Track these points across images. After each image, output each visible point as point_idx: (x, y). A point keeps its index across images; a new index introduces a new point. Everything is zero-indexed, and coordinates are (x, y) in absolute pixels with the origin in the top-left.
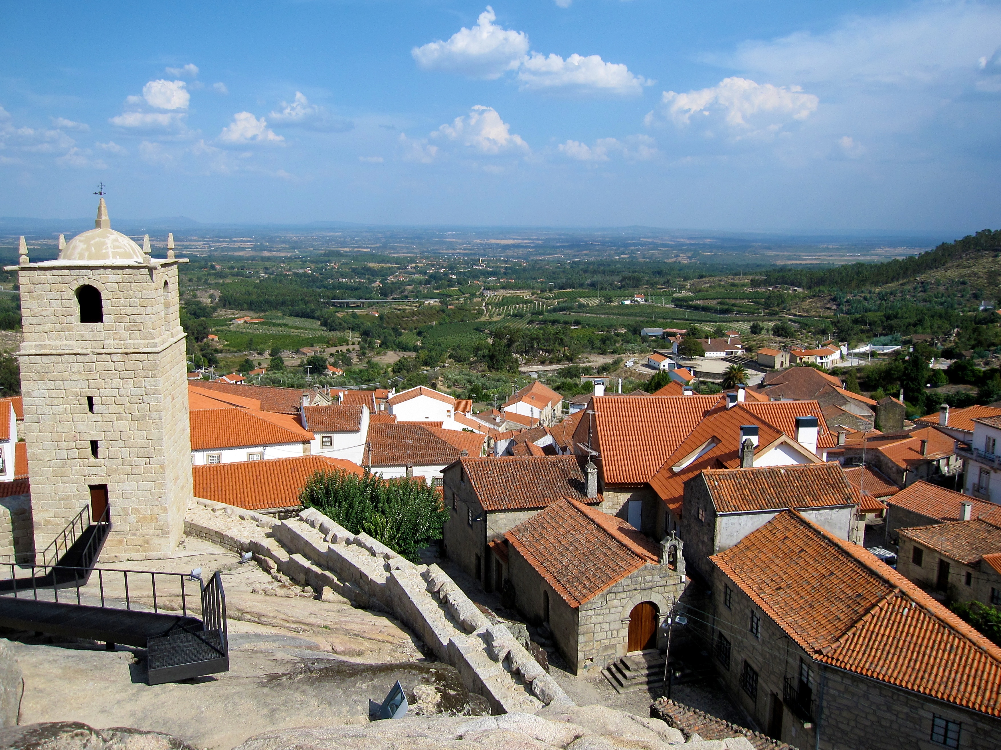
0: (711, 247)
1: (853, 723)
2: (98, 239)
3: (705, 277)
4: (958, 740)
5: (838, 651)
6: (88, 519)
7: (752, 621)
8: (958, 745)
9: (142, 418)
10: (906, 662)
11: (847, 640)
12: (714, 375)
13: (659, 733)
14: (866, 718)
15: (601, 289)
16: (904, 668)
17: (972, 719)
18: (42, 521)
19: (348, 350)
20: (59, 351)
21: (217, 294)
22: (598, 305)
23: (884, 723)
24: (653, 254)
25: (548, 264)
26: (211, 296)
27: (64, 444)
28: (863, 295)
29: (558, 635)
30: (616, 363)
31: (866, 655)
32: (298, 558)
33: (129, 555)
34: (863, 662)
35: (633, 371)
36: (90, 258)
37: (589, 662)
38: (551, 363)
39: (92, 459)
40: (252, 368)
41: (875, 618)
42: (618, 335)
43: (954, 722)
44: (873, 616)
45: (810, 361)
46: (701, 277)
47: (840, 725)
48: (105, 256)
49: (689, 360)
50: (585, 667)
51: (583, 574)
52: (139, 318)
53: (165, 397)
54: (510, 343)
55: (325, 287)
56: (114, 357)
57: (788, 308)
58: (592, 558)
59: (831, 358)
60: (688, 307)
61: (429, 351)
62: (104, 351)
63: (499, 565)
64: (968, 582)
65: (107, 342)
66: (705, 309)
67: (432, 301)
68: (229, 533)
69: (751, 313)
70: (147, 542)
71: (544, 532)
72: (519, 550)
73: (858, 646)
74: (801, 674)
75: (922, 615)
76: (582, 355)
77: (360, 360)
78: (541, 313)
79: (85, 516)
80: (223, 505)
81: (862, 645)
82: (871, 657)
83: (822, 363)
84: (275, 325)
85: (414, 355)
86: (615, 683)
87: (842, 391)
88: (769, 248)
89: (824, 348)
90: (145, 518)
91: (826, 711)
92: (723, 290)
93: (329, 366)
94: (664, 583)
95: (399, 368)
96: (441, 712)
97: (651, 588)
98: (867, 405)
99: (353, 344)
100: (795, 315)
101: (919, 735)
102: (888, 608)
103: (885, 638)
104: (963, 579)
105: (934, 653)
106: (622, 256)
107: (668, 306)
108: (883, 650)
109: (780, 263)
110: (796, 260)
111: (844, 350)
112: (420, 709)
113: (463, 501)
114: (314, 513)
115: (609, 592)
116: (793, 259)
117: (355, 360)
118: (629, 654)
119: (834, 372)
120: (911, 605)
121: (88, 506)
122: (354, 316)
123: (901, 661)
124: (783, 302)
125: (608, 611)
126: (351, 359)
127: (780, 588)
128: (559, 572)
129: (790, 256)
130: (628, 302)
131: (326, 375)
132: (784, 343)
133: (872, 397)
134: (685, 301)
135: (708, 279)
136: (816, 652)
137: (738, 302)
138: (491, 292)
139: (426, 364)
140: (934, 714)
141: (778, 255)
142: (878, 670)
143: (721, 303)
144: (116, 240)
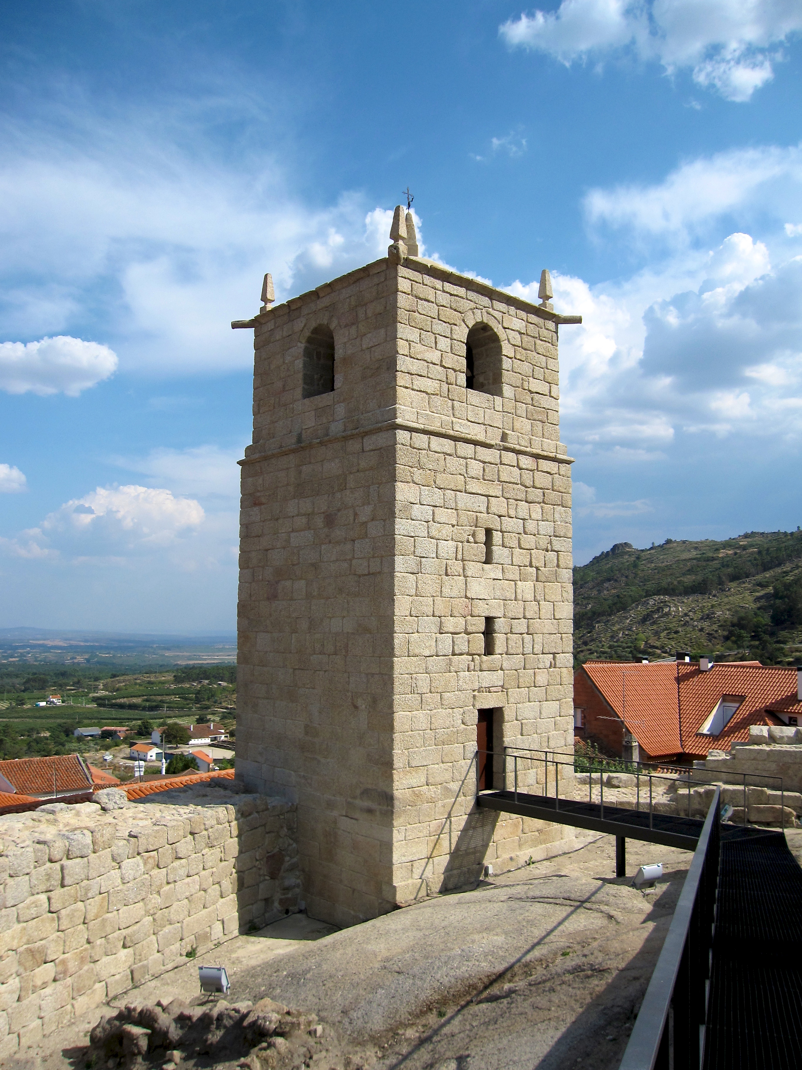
0: (107, 648)
3: (117, 676)
22: (7, 709)
24: (46, 657)
27: (450, 624)
35: (117, 765)
42: (44, 739)
46: (114, 676)
49: (176, 748)
57: (219, 702)
60: (113, 706)
66: (132, 707)
69: (183, 708)
88: (168, 649)
92: (142, 688)
100: (227, 708)
106: (11, 659)
107: (90, 706)
109: (183, 663)
110: (197, 659)
116: (193, 659)
129: (190, 656)
130: (43, 704)
134: (109, 700)
135: (121, 678)
137: (167, 698)
141: (178, 656)
143: (147, 700)
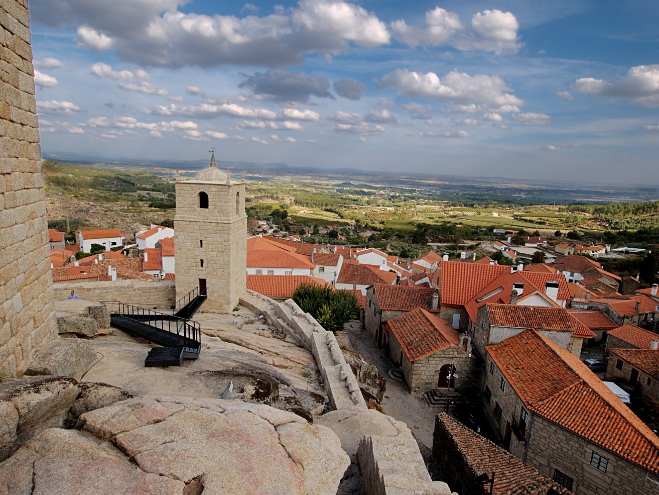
1: (547, 446)
2: (209, 172)
3: (533, 205)
4: (606, 468)
5: (542, 407)
6: (197, 293)
7: (502, 383)
8: (606, 470)
9: (222, 251)
10: (580, 420)
11: (548, 402)
12: (529, 256)
13: (397, 429)
14: (554, 445)
15: (475, 208)
16: (579, 423)
17: (615, 458)
18: (179, 292)
19: (349, 228)
20: (190, 220)
21: (293, 199)
22: (473, 216)
23: (564, 450)
25: (450, 194)
26: (291, 200)
27: (190, 260)
28: (626, 220)
29: (405, 373)
30: (477, 245)
31: (557, 412)
32: (280, 320)
33: (213, 310)
34: (555, 415)
35: (484, 250)
36: (205, 180)
37: (417, 389)
38: (444, 242)
39: (201, 268)
40: (305, 233)
41: (566, 393)
42: (481, 231)
43: (605, 458)
44: (565, 392)
45: (586, 253)
46: (531, 205)
47: (540, 446)
48: (212, 180)
49: (516, 246)
50: (415, 391)
51: (419, 346)
52: (223, 208)
53: (233, 243)
54: (425, 230)
55: (342, 199)
56: (212, 224)
57: (579, 224)
58: (425, 339)
59: (599, 252)
60: (521, 220)
61: (387, 232)
62: (208, 221)
63: (385, 336)
64: (649, 383)
65: (209, 217)
66: (530, 221)
67: (390, 208)
68: (256, 306)
70: (221, 306)
71: (405, 323)
72: (393, 330)
73: (554, 406)
74: (522, 415)
75: (595, 396)
76: (460, 240)
77: (354, 233)
78: (443, 218)
79: (196, 291)
80: (257, 293)
81: (556, 406)
82: (560, 413)
83: (593, 255)
84: (317, 214)
85: (379, 233)
86: (429, 402)
87: (601, 271)
89: (596, 247)
90: (221, 295)
91: (533, 437)
92: (542, 212)
93: (339, 235)
94: (459, 356)
95: (371, 238)
96: (252, 399)
97: (453, 358)
98: (615, 279)
99: (352, 226)
101: (584, 461)
102: (575, 389)
103: (570, 405)
104: (646, 382)
105: (598, 418)
107: (510, 218)
108: (568, 411)
109: (579, 200)
111: (608, 248)
112: (244, 396)
113: (373, 304)
114: (290, 301)
115: (430, 357)
117: (352, 233)
118: (438, 388)
119: (600, 260)
120: (589, 390)
121: (198, 287)
122: (353, 213)
123: (577, 419)
124: (576, 220)
125: (429, 365)
126: (349, 232)
127: (518, 368)
128: (408, 343)
131: (337, 239)
132: (572, 242)
133: (619, 275)
134: (520, 217)
135: (534, 206)
136: (529, 405)
137: (550, 219)
138: (420, 206)
139: (384, 238)
140: (593, 451)
142: (563, 421)
143: (540, 219)
144: (217, 173)
